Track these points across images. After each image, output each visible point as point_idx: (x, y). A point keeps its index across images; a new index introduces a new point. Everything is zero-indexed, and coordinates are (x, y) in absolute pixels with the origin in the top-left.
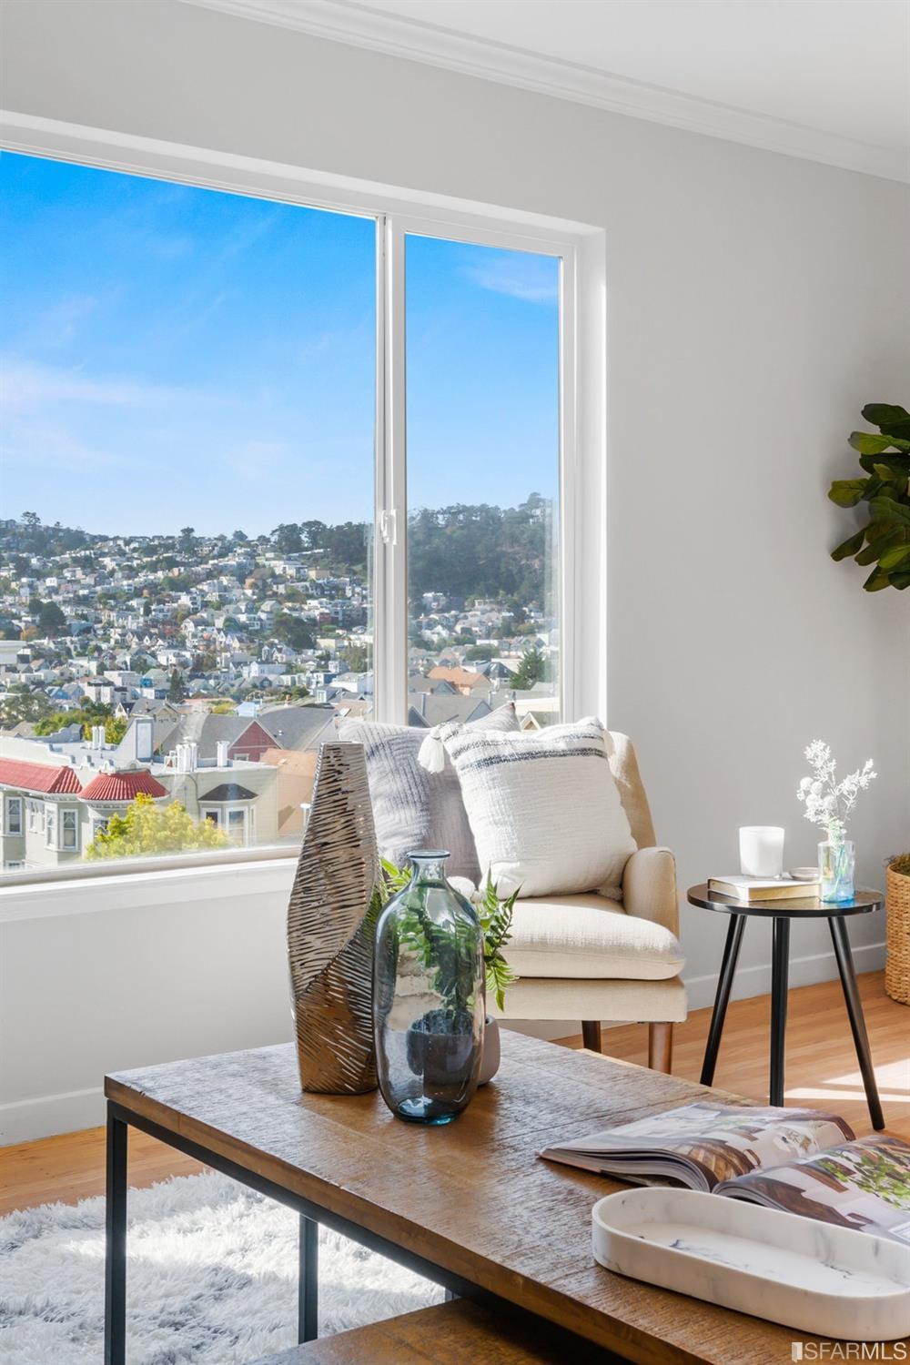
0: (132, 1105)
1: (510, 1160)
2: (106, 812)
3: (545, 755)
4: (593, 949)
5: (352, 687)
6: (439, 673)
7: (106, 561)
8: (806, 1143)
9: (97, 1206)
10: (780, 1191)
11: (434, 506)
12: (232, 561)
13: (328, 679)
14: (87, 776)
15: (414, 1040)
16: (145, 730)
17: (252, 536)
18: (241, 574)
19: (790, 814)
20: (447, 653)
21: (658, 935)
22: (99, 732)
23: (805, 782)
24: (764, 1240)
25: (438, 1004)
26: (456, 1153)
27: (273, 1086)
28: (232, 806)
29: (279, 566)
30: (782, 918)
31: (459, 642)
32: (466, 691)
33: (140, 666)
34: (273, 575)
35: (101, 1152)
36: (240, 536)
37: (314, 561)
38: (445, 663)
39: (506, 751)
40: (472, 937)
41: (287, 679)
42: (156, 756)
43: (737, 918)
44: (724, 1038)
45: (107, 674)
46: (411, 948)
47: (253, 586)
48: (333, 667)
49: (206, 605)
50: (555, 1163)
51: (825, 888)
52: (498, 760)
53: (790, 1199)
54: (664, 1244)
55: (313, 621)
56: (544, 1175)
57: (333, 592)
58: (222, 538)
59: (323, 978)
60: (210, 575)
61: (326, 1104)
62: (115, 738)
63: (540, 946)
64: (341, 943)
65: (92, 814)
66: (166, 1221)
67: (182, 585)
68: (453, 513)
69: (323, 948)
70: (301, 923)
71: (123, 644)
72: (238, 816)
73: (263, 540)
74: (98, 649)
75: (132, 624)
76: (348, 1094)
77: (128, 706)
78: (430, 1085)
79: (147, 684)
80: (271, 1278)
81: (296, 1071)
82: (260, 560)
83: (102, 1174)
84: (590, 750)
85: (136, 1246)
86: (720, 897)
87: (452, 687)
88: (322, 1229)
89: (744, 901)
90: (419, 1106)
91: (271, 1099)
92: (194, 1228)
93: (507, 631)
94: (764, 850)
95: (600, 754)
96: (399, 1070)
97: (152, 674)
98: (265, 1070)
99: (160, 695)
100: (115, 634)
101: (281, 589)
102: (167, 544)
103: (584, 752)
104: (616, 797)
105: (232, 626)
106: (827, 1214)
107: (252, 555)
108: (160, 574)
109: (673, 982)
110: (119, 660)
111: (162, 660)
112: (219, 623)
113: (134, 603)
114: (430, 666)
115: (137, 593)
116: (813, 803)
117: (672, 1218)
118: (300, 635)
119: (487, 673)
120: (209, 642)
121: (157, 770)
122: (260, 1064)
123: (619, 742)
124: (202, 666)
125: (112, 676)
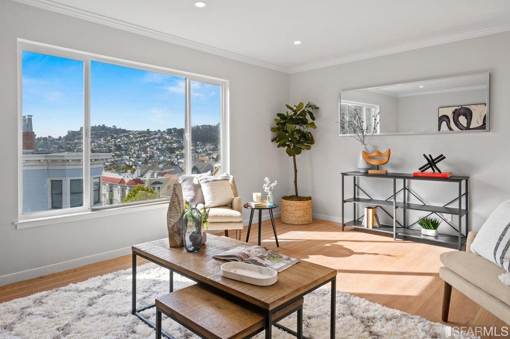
0: (137, 251)
1: (208, 258)
2: (131, 187)
3: (217, 180)
4: (226, 217)
5: (183, 161)
6: (200, 158)
7: (131, 136)
8: (259, 252)
9: (130, 270)
10: (253, 261)
11: (199, 125)
12: (157, 136)
13: (178, 159)
14: (127, 180)
15: (191, 237)
16: (139, 171)
17: (162, 131)
18: (159, 139)
19: (262, 190)
20: (202, 154)
21: (238, 214)
22: (129, 171)
23: (264, 185)
24: (250, 270)
25: (194, 230)
26: (198, 257)
27: (164, 247)
28: (158, 186)
29: (167, 137)
30: (260, 210)
31: (204, 152)
32: (206, 162)
33: (138, 157)
34: (166, 139)
35: (131, 259)
36: (159, 130)
37: (174, 136)
38: (201, 156)
39: (210, 180)
40: (201, 218)
41: (169, 160)
42: (142, 176)
43: (253, 210)
44: (251, 231)
45: (131, 159)
46: (190, 219)
47: (162, 141)
48: (179, 157)
49: (152, 145)
50: (216, 258)
51: (268, 204)
52: (208, 182)
53: (255, 262)
54: (233, 271)
55: (174, 148)
56: (213, 260)
57: (178, 142)
58: (155, 131)
59: (173, 226)
60: (153, 139)
61: (174, 249)
62: (133, 172)
63: (216, 216)
64: (177, 220)
65: (128, 188)
66: (144, 272)
67: (147, 141)
68: (203, 126)
69: (174, 221)
70: (169, 216)
71: (134, 153)
72: (159, 188)
73: (164, 131)
74: (129, 154)
75: (136, 149)
76: (178, 247)
77: (136, 166)
78: (193, 245)
79: (140, 161)
80: (165, 281)
81: (169, 243)
82: (164, 136)
83: (131, 263)
84: (226, 179)
85: (138, 277)
86: (250, 206)
87: (203, 161)
88: (174, 273)
89: (254, 207)
90: (191, 249)
91: (164, 249)
92: (149, 273)
93: (214, 150)
94: (257, 197)
95: (228, 180)
96: (188, 242)
97: (141, 159)
98: (163, 243)
99: (142, 163)
100: (133, 151)
101: (168, 141)
102: (144, 132)
103: (225, 180)
104: (231, 188)
105: (158, 149)
106: (261, 264)
107: (162, 135)
108: (142, 138)
109: (241, 222)
110: (134, 156)
111: (143, 156)
112: (155, 148)
113: (137, 144)
114: (198, 157)
115: (137, 142)
116: (266, 188)
117: (235, 267)
118: (172, 151)
119: (210, 158)
120: (153, 152)
121: (142, 179)
122: (162, 242)
123: (231, 177)
124: (151, 157)
125: (132, 159)
